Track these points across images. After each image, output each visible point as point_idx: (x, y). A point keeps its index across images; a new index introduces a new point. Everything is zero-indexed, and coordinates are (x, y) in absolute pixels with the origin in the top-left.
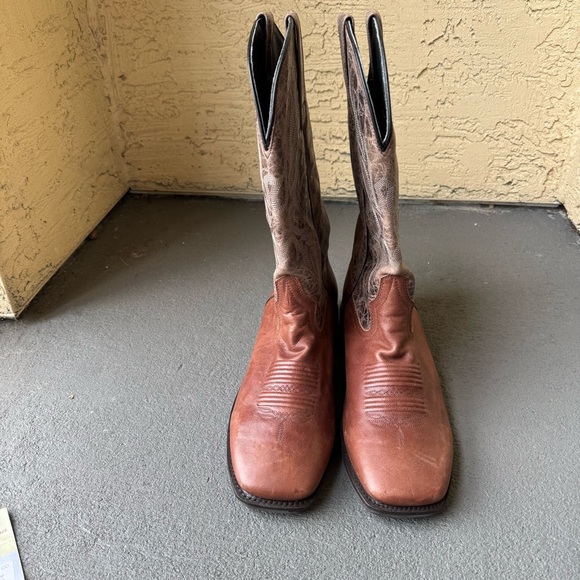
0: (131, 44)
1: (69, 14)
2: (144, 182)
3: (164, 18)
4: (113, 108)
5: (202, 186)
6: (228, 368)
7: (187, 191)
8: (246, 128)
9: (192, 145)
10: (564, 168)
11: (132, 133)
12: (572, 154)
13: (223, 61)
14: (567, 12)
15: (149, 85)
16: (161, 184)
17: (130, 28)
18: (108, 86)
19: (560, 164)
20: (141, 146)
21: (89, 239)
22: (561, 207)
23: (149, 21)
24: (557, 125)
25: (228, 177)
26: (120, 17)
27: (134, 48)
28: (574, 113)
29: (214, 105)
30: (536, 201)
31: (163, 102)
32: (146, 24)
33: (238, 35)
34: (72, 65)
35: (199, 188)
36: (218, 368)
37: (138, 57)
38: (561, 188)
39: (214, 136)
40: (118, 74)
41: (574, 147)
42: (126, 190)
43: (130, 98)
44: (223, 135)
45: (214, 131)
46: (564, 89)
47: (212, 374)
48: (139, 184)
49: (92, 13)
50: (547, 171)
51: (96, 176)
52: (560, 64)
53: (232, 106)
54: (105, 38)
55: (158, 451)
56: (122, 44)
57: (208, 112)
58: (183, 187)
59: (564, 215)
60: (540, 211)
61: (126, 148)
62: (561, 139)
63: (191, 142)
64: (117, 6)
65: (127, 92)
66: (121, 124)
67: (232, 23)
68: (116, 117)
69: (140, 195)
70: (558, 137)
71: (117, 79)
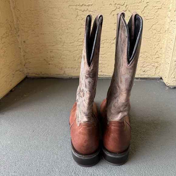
0: (27, 32)
1: (7, 23)
2: (31, 74)
3: (36, 24)
4: (21, 51)
5: (49, 74)
6: (50, 131)
7: (45, 76)
8: (63, 56)
9: (46, 62)
10: (161, 66)
11: (27, 59)
12: (163, 62)
13: (55, 36)
14: (157, 20)
15: (32, 44)
16: (36, 74)
17: (26, 27)
18: (20, 44)
19: (159, 65)
20: (30, 62)
21: (11, 91)
22: (161, 78)
23: (32, 25)
24: (157, 53)
25: (57, 71)
26: (23, 24)
27: (28, 33)
28: (162, 49)
29: (52, 50)
30: (153, 77)
31: (37, 49)
32: (31, 26)
33: (59, 29)
34: (7, 38)
35: (48, 75)
36: (46, 131)
37: (29, 36)
38: (161, 72)
39: (53, 59)
40: (23, 41)
41: (163, 60)
42: (25, 76)
43: (27, 48)
44: (56, 59)
45: (53, 57)
46: (158, 42)
47: (44, 133)
48: (30, 74)
49: (15, 23)
50: (155, 67)
51: (15, 71)
52: (156, 35)
53: (58, 50)
54: (19, 30)
55: (21, 160)
56: (24, 32)
57: (51, 52)
58: (43, 75)
59: (162, 81)
60: (155, 80)
61: (25, 63)
62: (159, 57)
63: (46, 61)
64: (22, 21)
65: (26, 46)
66: (24, 56)
67: (57, 25)
68: (22, 54)
69: (30, 78)
70: (158, 57)
71: (23, 42)
